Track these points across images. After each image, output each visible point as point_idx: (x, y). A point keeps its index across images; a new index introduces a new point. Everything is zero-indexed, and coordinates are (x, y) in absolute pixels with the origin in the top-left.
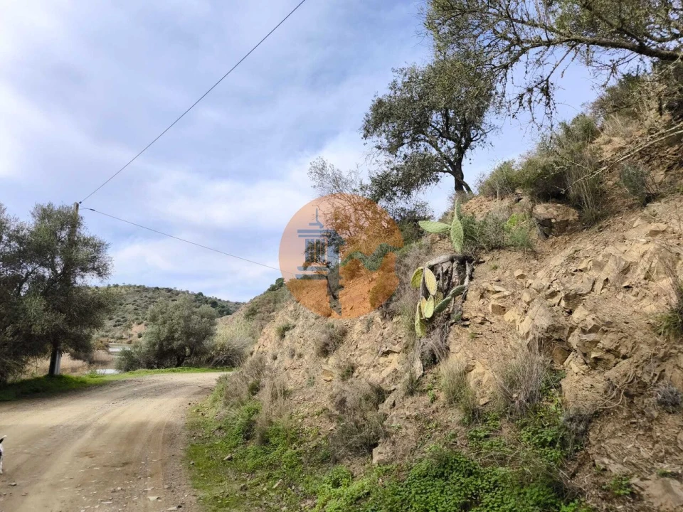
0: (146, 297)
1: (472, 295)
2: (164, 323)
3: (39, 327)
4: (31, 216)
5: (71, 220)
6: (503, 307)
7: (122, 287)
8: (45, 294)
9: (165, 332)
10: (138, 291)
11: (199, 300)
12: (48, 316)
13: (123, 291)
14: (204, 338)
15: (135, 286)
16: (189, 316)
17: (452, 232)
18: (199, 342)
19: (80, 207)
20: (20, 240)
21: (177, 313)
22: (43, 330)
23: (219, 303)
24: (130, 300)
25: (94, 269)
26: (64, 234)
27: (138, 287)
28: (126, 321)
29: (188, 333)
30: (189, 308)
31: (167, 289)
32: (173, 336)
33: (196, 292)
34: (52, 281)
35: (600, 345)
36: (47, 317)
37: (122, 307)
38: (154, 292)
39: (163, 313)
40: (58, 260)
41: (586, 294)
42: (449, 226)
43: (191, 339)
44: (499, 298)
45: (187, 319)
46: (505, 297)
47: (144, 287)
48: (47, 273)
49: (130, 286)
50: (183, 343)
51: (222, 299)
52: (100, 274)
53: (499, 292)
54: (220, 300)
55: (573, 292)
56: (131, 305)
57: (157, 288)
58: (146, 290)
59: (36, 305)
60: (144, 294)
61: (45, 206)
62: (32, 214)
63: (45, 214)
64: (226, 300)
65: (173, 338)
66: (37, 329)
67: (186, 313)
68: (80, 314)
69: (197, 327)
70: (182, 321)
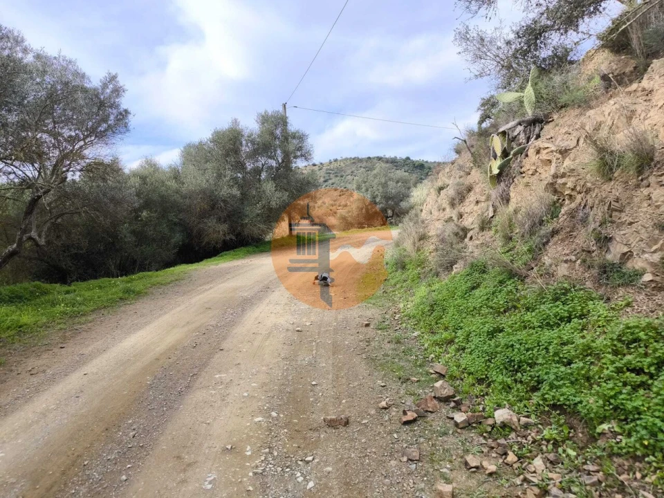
0: (361, 167)
1: (531, 152)
2: (367, 190)
3: (274, 203)
4: (256, 123)
5: (282, 121)
6: (548, 160)
7: (340, 161)
8: (274, 179)
9: (368, 197)
10: (354, 163)
11: (407, 165)
12: (278, 194)
13: (342, 164)
14: (401, 201)
15: (351, 158)
16: (386, 183)
17: (525, 99)
18: (397, 204)
19: (286, 107)
20: (253, 142)
21: (376, 181)
22: (277, 204)
23: (426, 165)
24: (349, 172)
25: (302, 156)
26: (278, 132)
27: (354, 159)
28: (348, 190)
29: (387, 198)
30: (386, 176)
31: (378, 157)
32: (375, 201)
33: (404, 157)
34: (278, 169)
35: (568, 186)
36: (278, 196)
37: (343, 178)
38: (367, 162)
39: (365, 182)
40: (279, 152)
41: (573, 149)
42: (522, 94)
43: (390, 202)
44: (547, 153)
45: (385, 185)
46: (552, 152)
47: (358, 158)
48: (273, 163)
49: (346, 159)
50: (383, 206)
51: (429, 161)
52: (307, 159)
53: (548, 148)
54: (427, 162)
55: (563, 149)
56: (349, 176)
57: (369, 158)
58: (360, 160)
59: (269, 187)
60: (360, 165)
61: (263, 114)
62: (256, 121)
63: (265, 119)
64: (433, 161)
65: (376, 203)
66: (273, 204)
67: (383, 180)
68: (298, 191)
69: (393, 191)
70: (380, 188)
